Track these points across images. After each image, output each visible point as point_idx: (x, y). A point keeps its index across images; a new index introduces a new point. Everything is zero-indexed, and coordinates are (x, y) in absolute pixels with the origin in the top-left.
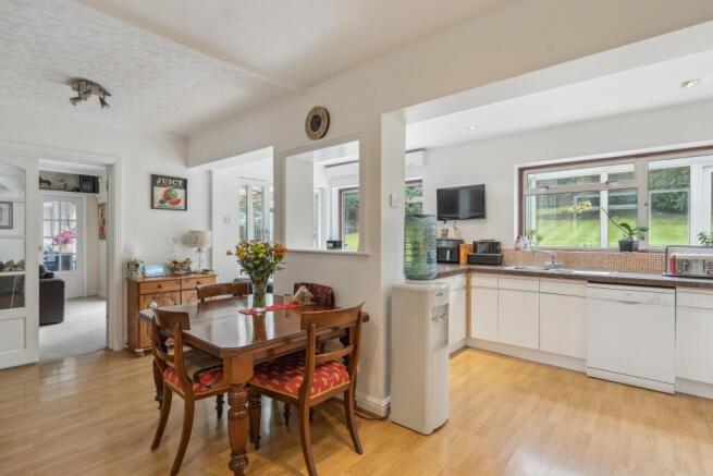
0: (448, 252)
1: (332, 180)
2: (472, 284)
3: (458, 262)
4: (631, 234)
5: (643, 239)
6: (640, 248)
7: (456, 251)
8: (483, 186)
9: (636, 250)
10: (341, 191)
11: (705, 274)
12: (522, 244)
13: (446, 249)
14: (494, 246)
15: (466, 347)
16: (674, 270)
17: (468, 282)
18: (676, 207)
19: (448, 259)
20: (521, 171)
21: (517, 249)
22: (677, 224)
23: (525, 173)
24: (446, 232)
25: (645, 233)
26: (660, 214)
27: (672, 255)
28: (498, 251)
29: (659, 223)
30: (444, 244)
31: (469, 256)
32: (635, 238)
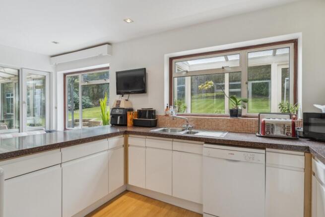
0: (119, 117)
1: (57, 67)
2: (129, 143)
3: (126, 125)
4: (237, 104)
5: (245, 108)
6: (243, 114)
7: (124, 117)
8: (145, 69)
9: (240, 116)
10: (65, 75)
11: (285, 135)
12: (169, 112)
13: (117, 115)
14: (151, 113)
15: (126, 191)
16: (264, 132)
17: (126, 141)
18: (263, 93)
19: (118, 123)
20: (171, 59)
21: (167, 115)
22: (263, 101)
23: (174, 61)
24: (119, 102)
25: (246, 104)
26: (257, 96)
27: (263, 120)
28: (154, 117)
29: (256, 100)
30: (117, 112)
31: (134, 121)
32: (240, 107)
